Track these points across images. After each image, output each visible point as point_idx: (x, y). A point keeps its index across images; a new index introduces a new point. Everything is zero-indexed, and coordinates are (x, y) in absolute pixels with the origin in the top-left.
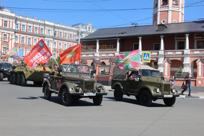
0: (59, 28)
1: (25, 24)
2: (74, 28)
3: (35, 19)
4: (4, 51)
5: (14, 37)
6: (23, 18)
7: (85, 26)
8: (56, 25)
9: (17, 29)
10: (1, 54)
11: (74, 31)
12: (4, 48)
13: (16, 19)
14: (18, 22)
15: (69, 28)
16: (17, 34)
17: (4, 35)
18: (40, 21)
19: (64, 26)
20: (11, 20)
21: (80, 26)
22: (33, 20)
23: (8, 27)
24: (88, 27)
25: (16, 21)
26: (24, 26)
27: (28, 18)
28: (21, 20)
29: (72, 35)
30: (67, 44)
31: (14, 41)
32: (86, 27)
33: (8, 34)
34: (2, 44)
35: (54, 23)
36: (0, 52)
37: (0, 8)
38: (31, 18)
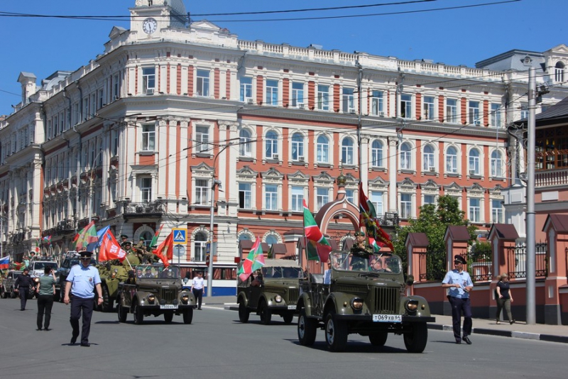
0: (420, 80)
1: (278, 74)
2: (486, 76)
3: (316, 51)
4: (198, 194)
5: (235, 134)
6: (270, 51)
7: (536, 62)
8: (408, 69)
9: (246, 100)
10: (189, 209)
11: (487, 87)
12: (201, 182)
13: (243, 60)
14: (251, 71)
15: (464, 74)
16: (246, 122)
17: (199, 128)
18: (337, 59)
19: (442, 71)
20: (223, 66)
21: (515, 61)
22: (311, 56)
23: (211, 94)
24: (552, 62)
25: (241, 69)
26: (272, 83)
27: (290, 48)
28: (262, 62)
29: (481, 108)
30: (459, 147)
31: (235, 152)
32: (544, 66)
33: (212, 125)
34: (190, 169)
35: (399, 60)
36: (185, 201)
37: (180, 19)
38: (299, 48)
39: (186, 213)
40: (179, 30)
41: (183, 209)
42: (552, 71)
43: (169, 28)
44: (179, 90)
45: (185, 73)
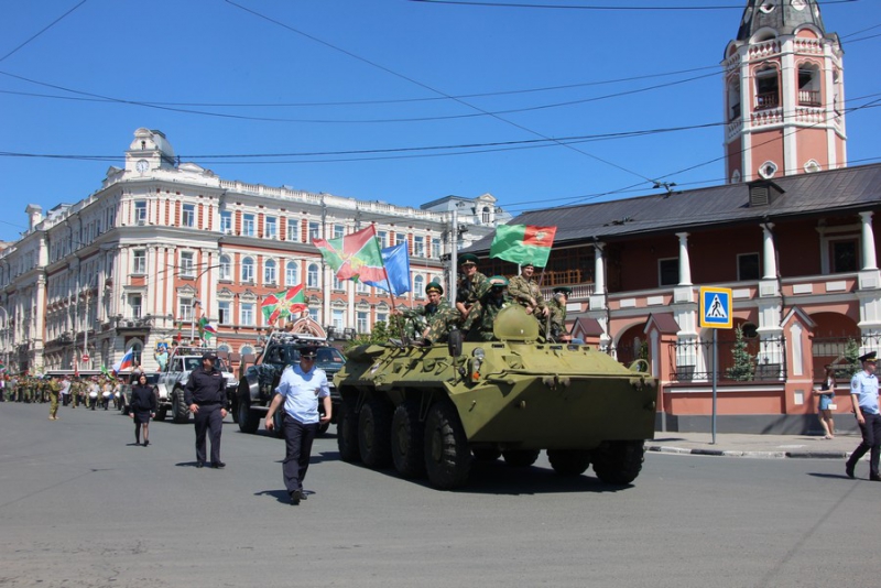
0: (374, 218)
1: (254, 210)
2: (428, 216)
3: (287, 191)
4: (183, 311)
5: (216, 261)
6: (247, 190)
7: (468, 206)
8: (365, 208)
9: (226, 231)
10: (175, 324)
11: (429, 225)
12: (185, 301)
13: (224, 197)
14: (231, 207)
15: (410, 213)
16: (225, 250)
17: (184, 255)
18: (305, 198)
19: (392, 211)
20: (206, 201)
21: (451, 205)
22: (283, 195)
23: (195, 225)
24: (480, 207)
25: (221, 204)
26: (249, 217)
27: (265, 187)
28: (240, 199)
29: (424, 241)
31: (216, 274)
32: (474, 210)
33: (196, 252)
34: (176, 290)
35: (357, 200)
36: (170, 317)
37: (169, 161)
38: (273, 188)
39: (172, 327)
40: (168, 170)
41: (169, 324)
42: (480, 213)
43: (160, 168)
44: (167, 221)
45: (172, 207)
